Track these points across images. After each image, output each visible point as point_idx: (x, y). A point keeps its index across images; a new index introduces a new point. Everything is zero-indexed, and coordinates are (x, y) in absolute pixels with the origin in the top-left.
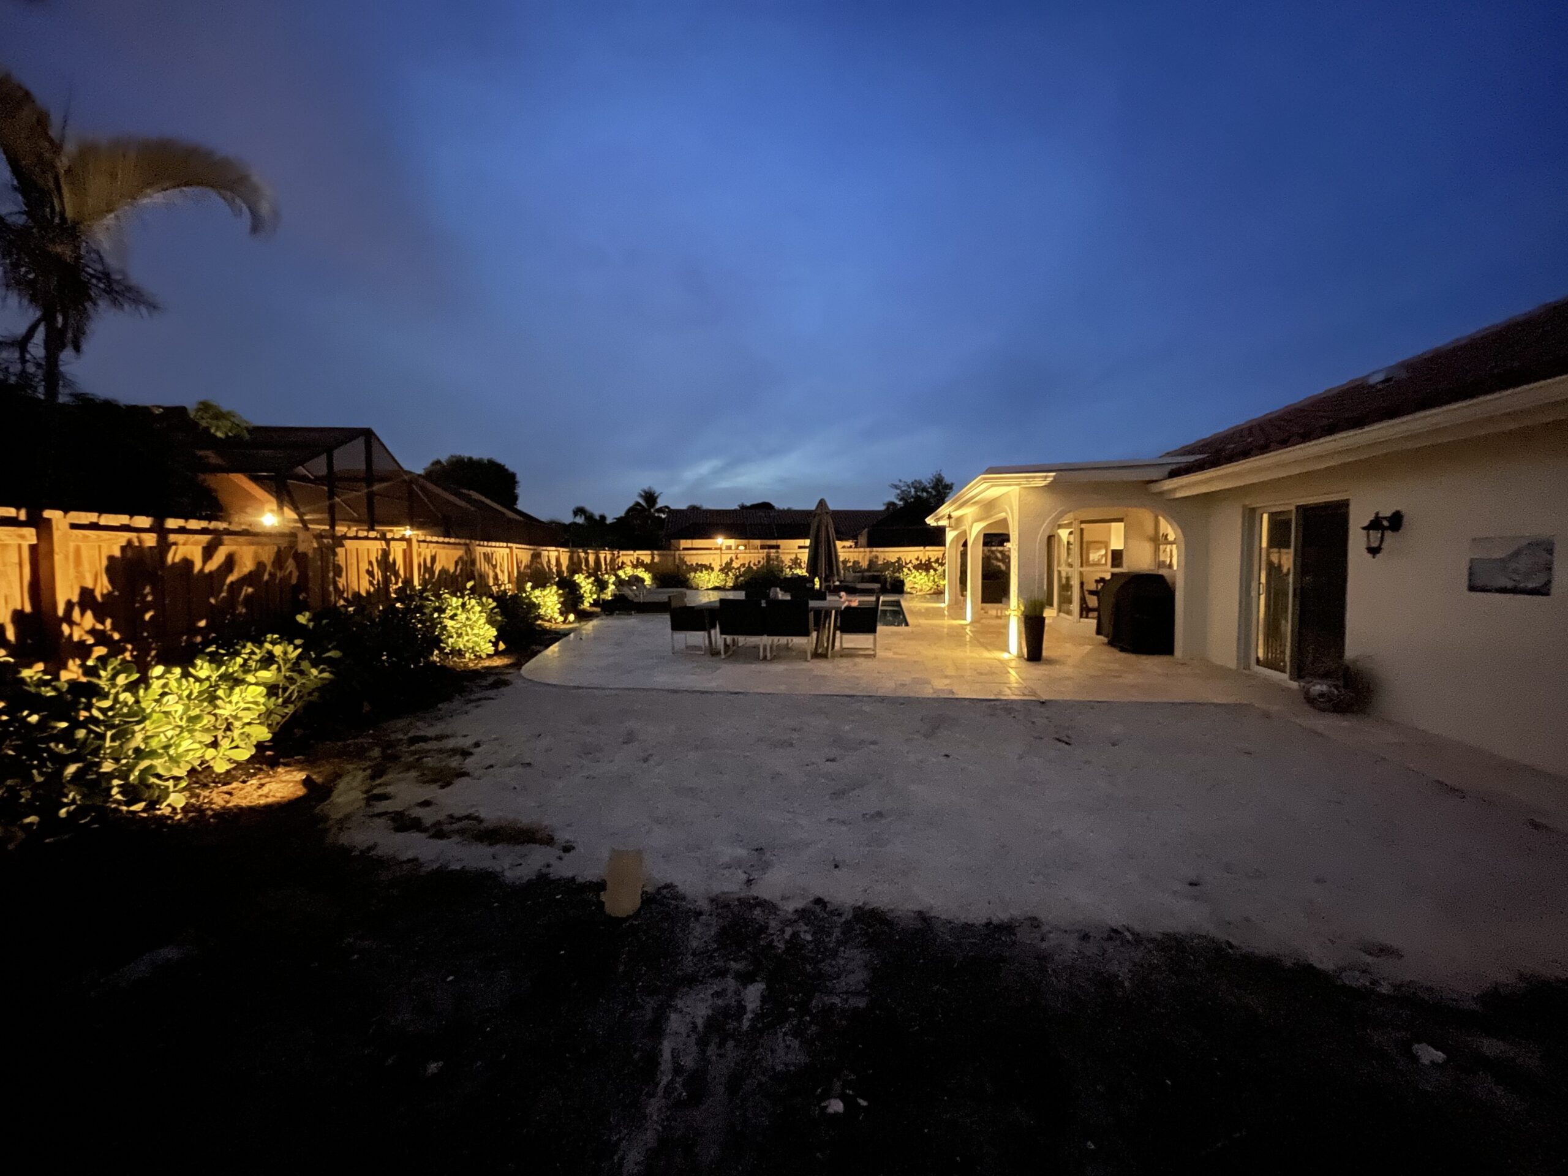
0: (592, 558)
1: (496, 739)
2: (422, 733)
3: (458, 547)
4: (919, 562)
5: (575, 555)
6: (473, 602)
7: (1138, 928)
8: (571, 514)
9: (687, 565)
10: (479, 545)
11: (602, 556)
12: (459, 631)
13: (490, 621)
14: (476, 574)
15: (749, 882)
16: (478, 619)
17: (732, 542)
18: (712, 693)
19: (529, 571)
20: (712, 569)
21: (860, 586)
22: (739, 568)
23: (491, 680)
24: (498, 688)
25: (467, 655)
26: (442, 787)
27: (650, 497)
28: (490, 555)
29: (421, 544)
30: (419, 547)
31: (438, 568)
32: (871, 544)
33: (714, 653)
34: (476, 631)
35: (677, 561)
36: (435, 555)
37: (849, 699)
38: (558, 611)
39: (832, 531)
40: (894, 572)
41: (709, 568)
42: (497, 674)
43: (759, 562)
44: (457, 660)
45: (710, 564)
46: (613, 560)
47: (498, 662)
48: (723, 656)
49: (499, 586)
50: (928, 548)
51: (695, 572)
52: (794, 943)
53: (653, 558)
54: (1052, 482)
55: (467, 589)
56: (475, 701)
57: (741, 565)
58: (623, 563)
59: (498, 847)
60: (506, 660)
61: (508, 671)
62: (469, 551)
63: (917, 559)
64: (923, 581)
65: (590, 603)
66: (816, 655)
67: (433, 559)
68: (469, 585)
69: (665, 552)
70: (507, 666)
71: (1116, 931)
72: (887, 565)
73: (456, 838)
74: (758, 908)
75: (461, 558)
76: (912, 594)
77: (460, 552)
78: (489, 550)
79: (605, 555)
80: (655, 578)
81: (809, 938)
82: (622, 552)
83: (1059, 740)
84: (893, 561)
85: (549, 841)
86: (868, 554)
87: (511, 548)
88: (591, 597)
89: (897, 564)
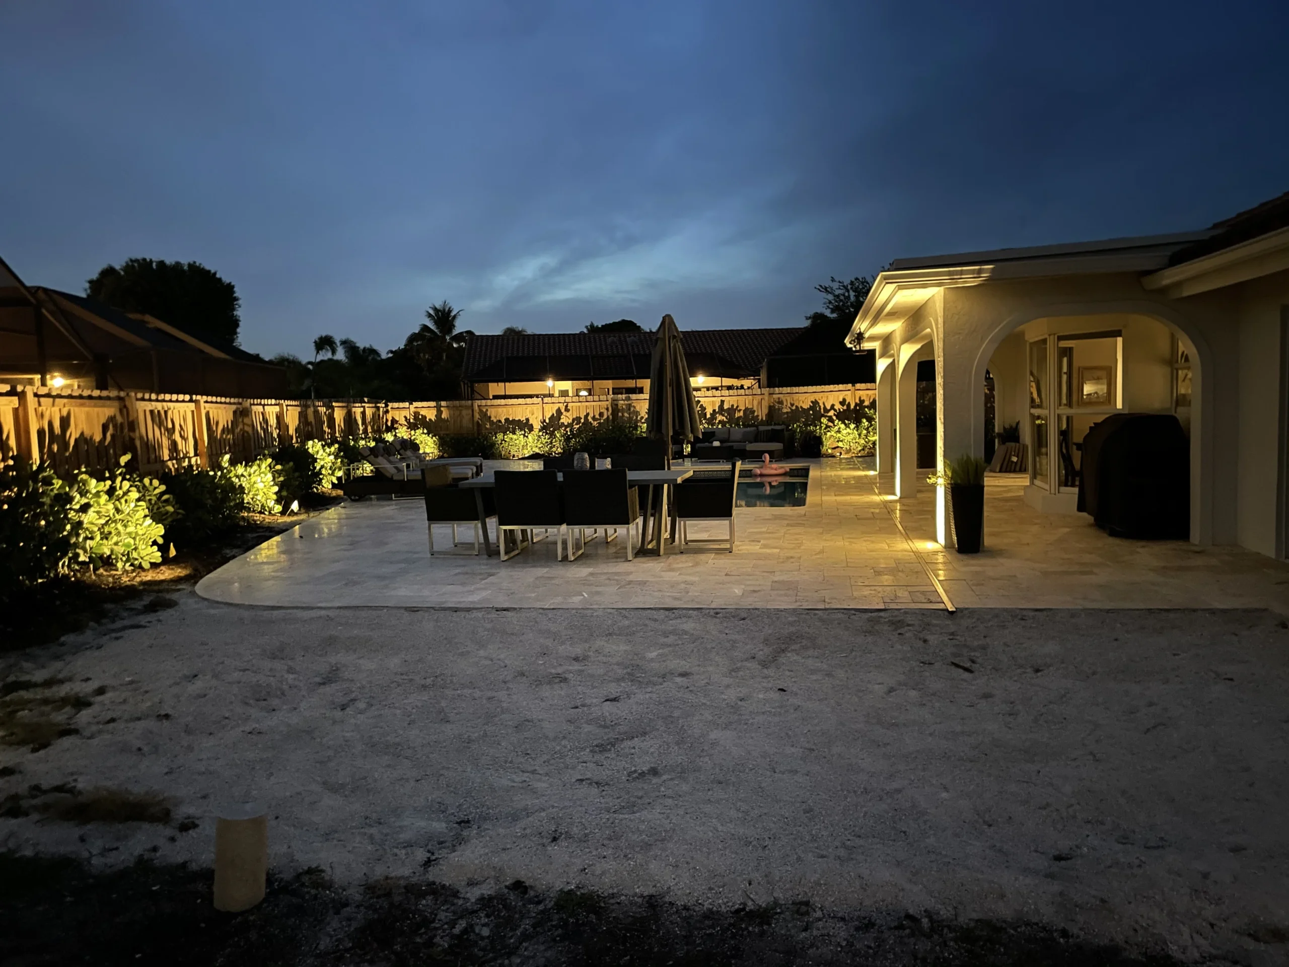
0: (339, 415)
1: (131, 682)
2: (25, 678)
3: (108, 402)
4: (845, 407)
5: (310, 411)
6: (126, 484)
7: (945, 913)
8: (312, 347)
9: (492, 423)
10: (143, 399)
11: (357, 411)
12: (106, 529)
13: (157, 516)
14: (138, 443)
15: (428, 863)
16: (135, 511)
17: (567, 385)
18: (468, 610)
19: (230, 436)
20: (531, 428)
21: (750, 447)
22: (570, 425)
23: (147, 600)
24: (156, 611)
25: (120, 565)
26: (34, 750)
27: (444, 318)
28: (163, 413)
29: (42, 400)
30: (40, 405)
31: (73, 434)
32: (772, 383)
33: (491, 551)
34: (131, 529)
35: (477, 416)
36: (69, 414)
37: (667, 613)
38: (275, 497)
39: (682, 363)
40: (806, 425)
41: (525, 426)
42: (160, 591)
43: (601, 414)
44: (105, 573)
45: (527, 420)
46: (376, 417)
47: (166, 574)
48: (503, 557)
49: (179, 461)
50: (858, 386)
51: (505, 433)
52: (463, 942)
53: (439, 412)
54: (989, 279)
55: (119, 466)
56: (114, 631)
57: (573, 420)
58: (394, 421)
59: (89, 827)
60: (179, 570)
61: (180, 587)
62: (124, 409)
63: (842, 403)
64: (852, 436)
65: (333, 484)
66: (642, 552)
67: (65, 422)
68: (124, 460)
69: (457, 403)
70: (178, 580)
71: (909, 917)
72: (797, 413)
73: (35, 816)
74: (430, 898)
75: (112, 419)
76: (834, 456)
77: (107, 411)
78: (159, 406)
79: (363, 410)
80: (443, 444)
81: (486, 932)
82: (390, 405)
83: (957, 666)
84: (806, 406)
85: (163, 816)
86: (766, 397)
87: (197, 402)
88: (333, 474)
89: (811, 412)
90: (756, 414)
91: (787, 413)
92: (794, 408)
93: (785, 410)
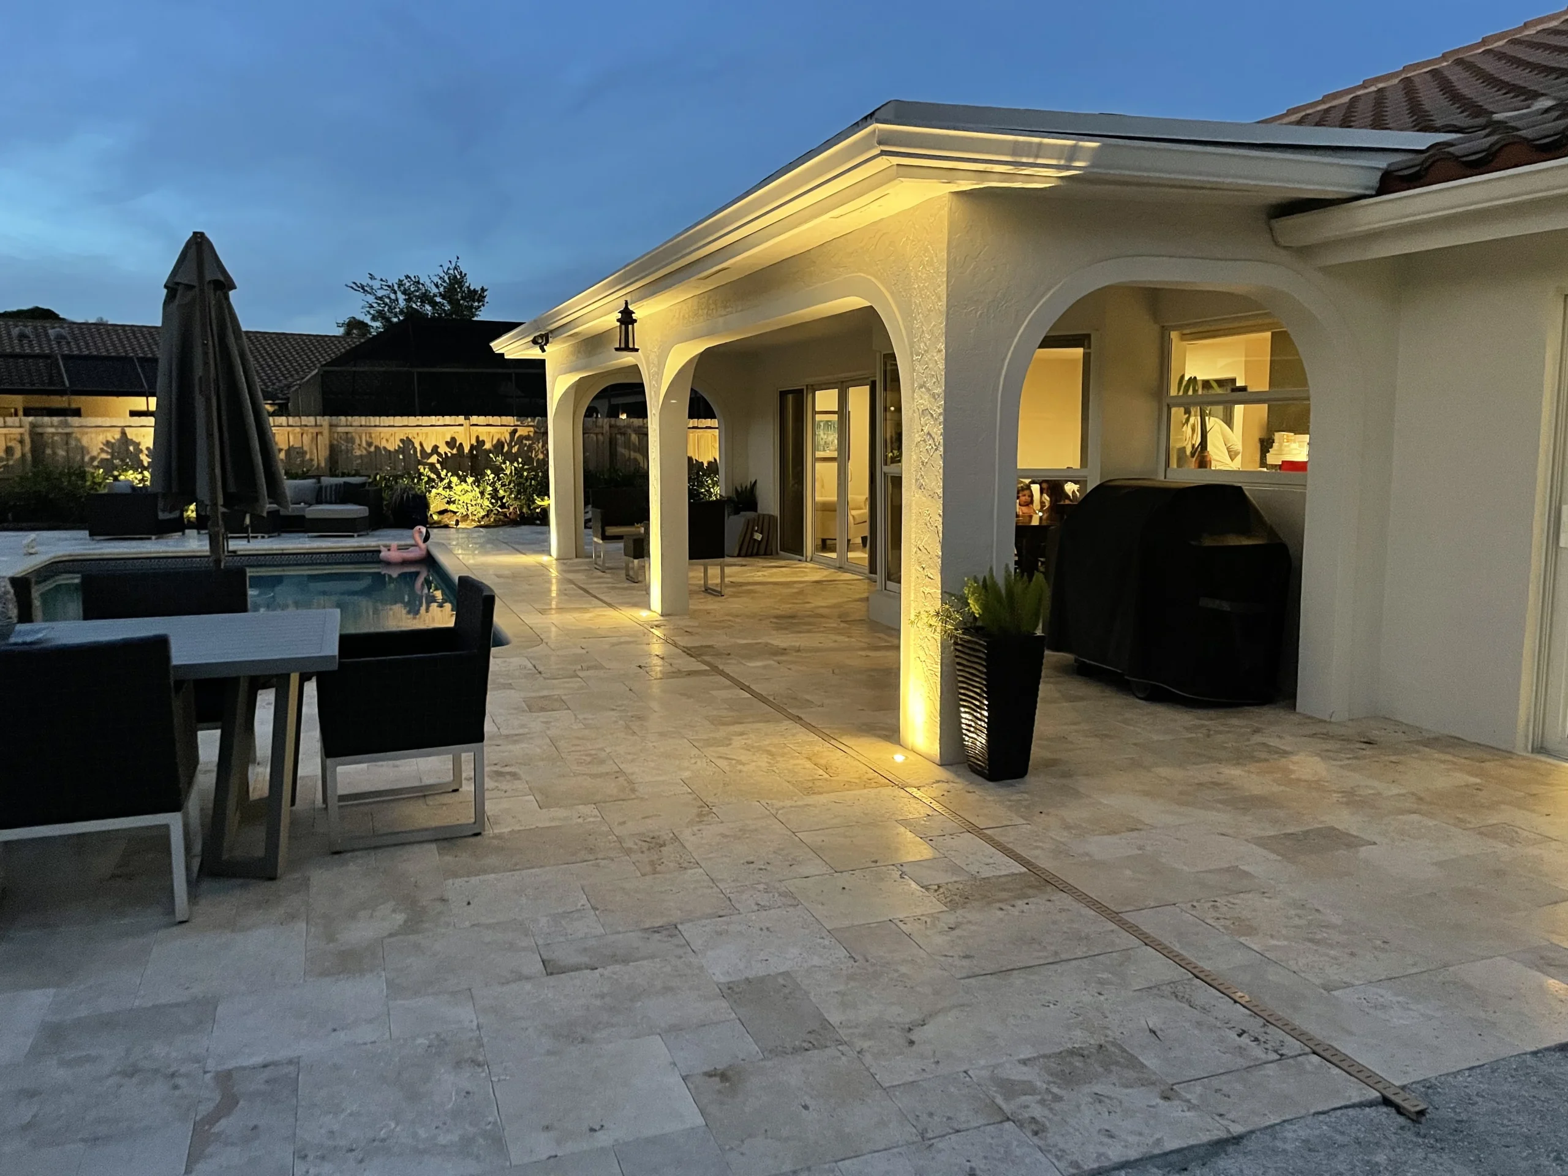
4: (455, 451)
21: (311, 513)
32: (329, 408)
40: (397, 476)
50: (474, 419)
63: (451, 443)
72: (380, 458)
76: (446, 526)
84: (391, 447)
86: (325, 431)
89: (401, 457)
90: (308, 457)
91: (361, 456)
92: (372, 449)
93: (358, 453)
